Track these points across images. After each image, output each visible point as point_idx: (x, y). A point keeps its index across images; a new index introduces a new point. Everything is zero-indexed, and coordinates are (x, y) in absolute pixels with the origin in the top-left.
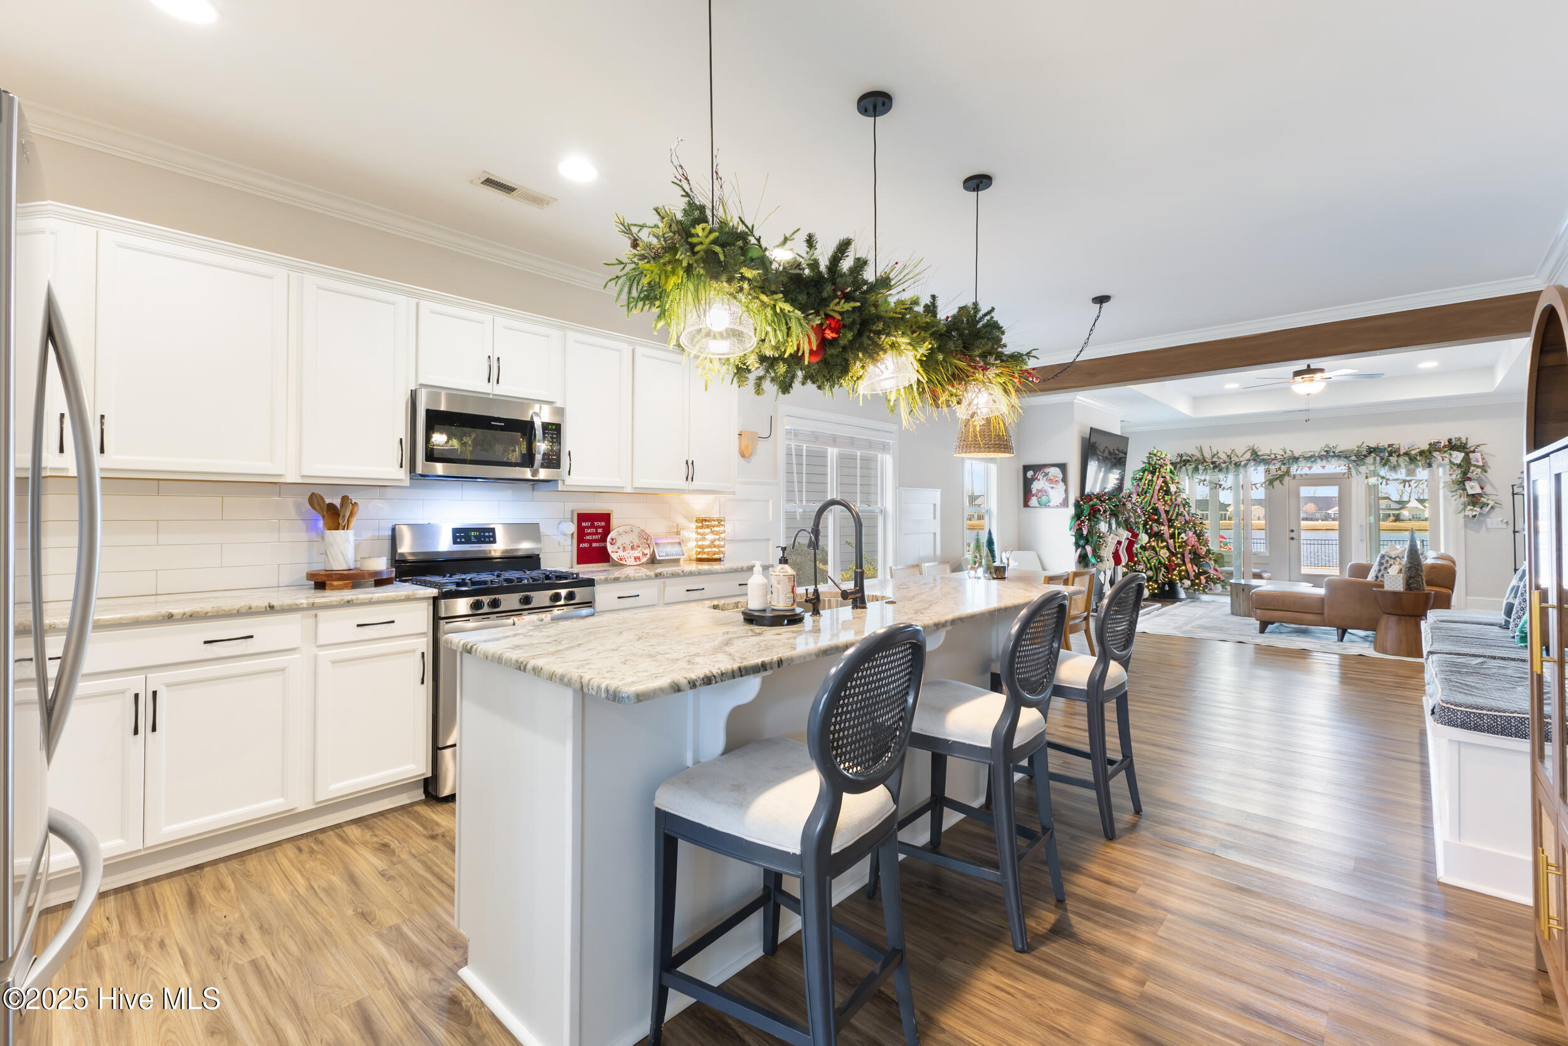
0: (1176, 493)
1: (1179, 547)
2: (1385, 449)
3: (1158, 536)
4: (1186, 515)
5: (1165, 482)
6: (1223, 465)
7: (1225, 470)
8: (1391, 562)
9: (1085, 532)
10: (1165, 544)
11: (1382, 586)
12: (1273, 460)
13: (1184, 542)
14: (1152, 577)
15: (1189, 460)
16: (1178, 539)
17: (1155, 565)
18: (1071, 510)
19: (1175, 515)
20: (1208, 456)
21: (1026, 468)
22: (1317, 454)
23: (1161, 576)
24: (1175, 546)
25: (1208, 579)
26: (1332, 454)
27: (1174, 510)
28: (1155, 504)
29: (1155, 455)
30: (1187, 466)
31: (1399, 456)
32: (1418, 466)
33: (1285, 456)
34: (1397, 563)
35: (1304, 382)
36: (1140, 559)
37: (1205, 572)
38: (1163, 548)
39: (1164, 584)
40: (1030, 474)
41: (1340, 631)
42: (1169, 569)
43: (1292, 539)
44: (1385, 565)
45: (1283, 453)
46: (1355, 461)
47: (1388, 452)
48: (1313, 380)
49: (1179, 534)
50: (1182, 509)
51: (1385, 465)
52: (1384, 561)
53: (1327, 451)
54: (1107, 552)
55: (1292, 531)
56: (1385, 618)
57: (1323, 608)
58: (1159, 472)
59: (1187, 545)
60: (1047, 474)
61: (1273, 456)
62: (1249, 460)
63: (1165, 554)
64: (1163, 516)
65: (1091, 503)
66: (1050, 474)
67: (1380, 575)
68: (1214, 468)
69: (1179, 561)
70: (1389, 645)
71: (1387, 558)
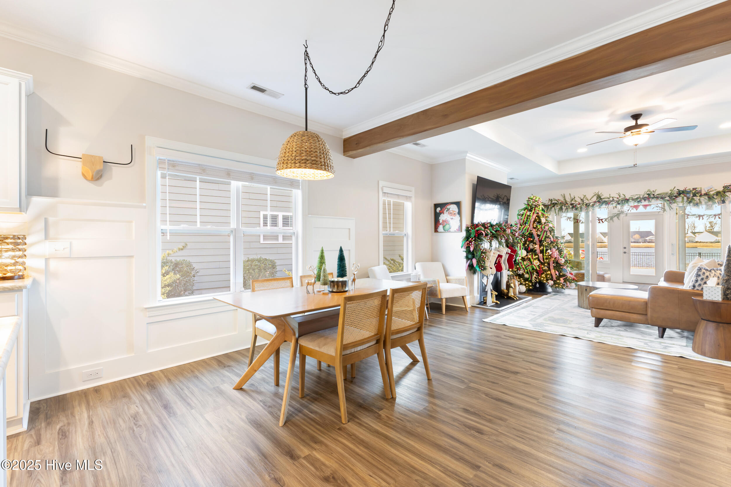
0: (545, 223)
1: (546, 259)
2: (691, 191)
3: (533, 251)
4: (551, 237)
5: (538, 217)
6: (578, 206)
7: (579, 209)
8: (707, 274)
9: (472, 249)
10: (537, 257)
11: (701, 295)
12: (611, 201)
13: (550, 255)
14: (529, 278)
15: (556, 203)
16: (546, 253)
17: (530, 271)
18: (464, 234)
19: (544, 237)
20: (568, 200)
21: (436, 206)
22: (641, 197)
23: (533, 278)
24: (543, 258)
25: (566, 280)
26: (652, 196)
27: (543, 234)
28: (531, 231)
29: (532, 199)
30: (555, 207)
31: (701, 196)
32: (715, 203)
33: (620, 198)
34: (712, 275)
35: (632, 135)
36: (521, 267)
37: (564, 275)
38: (535, 259)
39: (536, 283)
40: (438, 209)
41: (661, 329)
42: (539, 273)
43: (625, 253)
44: (702, 276)
45: (618, 197)
46: (668, 200)
47: (693, 193)
48: (640, 134)
49: (547, 250)
50: (549, 234)
51: (690, 202)
52: (701, 273)
53: (649, 194)
54: (490, 263)
55: (625, 248)
56: (703, 323)
57: (646, 310)
58: (535, 210)
59: (552, 257)
60: (448, 209)
61: (611, 199)
62: (595, 202)
63: (537, 263)
64: (537, 238)
65: (477, 229)
66: (451, 209)
67: (697, 284)
68: (572, 208)
69: (546, 268)
70: (707, 348)
71: (703, 271)
